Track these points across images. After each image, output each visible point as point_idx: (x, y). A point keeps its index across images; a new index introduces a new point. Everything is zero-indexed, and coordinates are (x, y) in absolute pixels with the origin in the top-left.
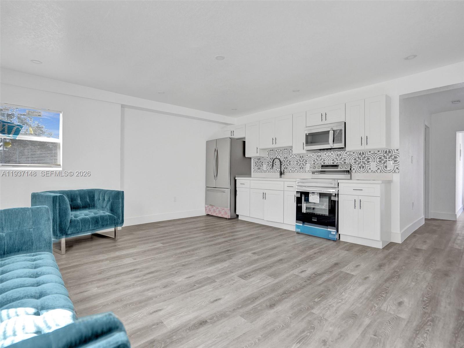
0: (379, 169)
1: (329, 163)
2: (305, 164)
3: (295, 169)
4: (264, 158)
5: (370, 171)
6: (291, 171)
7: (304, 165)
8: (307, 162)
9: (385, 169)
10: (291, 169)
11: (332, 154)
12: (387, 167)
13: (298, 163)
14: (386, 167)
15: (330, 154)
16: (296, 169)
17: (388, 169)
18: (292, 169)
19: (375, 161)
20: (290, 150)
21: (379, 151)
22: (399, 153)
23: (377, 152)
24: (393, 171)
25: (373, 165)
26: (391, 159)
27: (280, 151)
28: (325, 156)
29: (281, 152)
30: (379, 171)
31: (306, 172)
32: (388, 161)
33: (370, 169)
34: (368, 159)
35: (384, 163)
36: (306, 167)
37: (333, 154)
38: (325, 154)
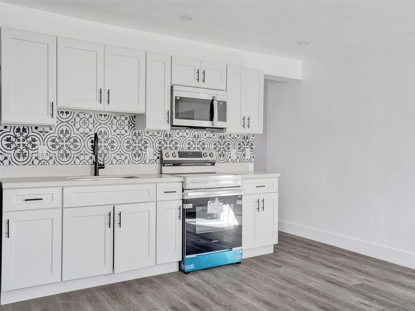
0: (238, 157)
1: (183, 148)
2: (143, 148)
3: (123, 157)
4: (40, 129)
5: (230, 160)
6: (114, 161)
7: (141, 150)
8: (147, 145)
9: (243, 157)
10: (115, 158)
11: (187, 134)
12: (246, 155)
13: (131, 145)
14: (244, 155)
15: (185, 134)
16: (126, 158)
17: (246, 158)
18: (118, 157)
19: (235, 148)
20: (113, 117)
21: (238, 136)
22: (254, 139)
23: (236, 136)
24: (250, 161)
25: (233, 153)
26: (248, 146)
27: (87, 116)
28: (177, 136)
29: (91, 120)
30: (238, 160)
31: (145, 162)
32: (246, 148)
33: (230, 157)
34: (229, 144)
35: (243, 150)
36: (145, 152)
37: (189, 134)
38: (178, 133)
